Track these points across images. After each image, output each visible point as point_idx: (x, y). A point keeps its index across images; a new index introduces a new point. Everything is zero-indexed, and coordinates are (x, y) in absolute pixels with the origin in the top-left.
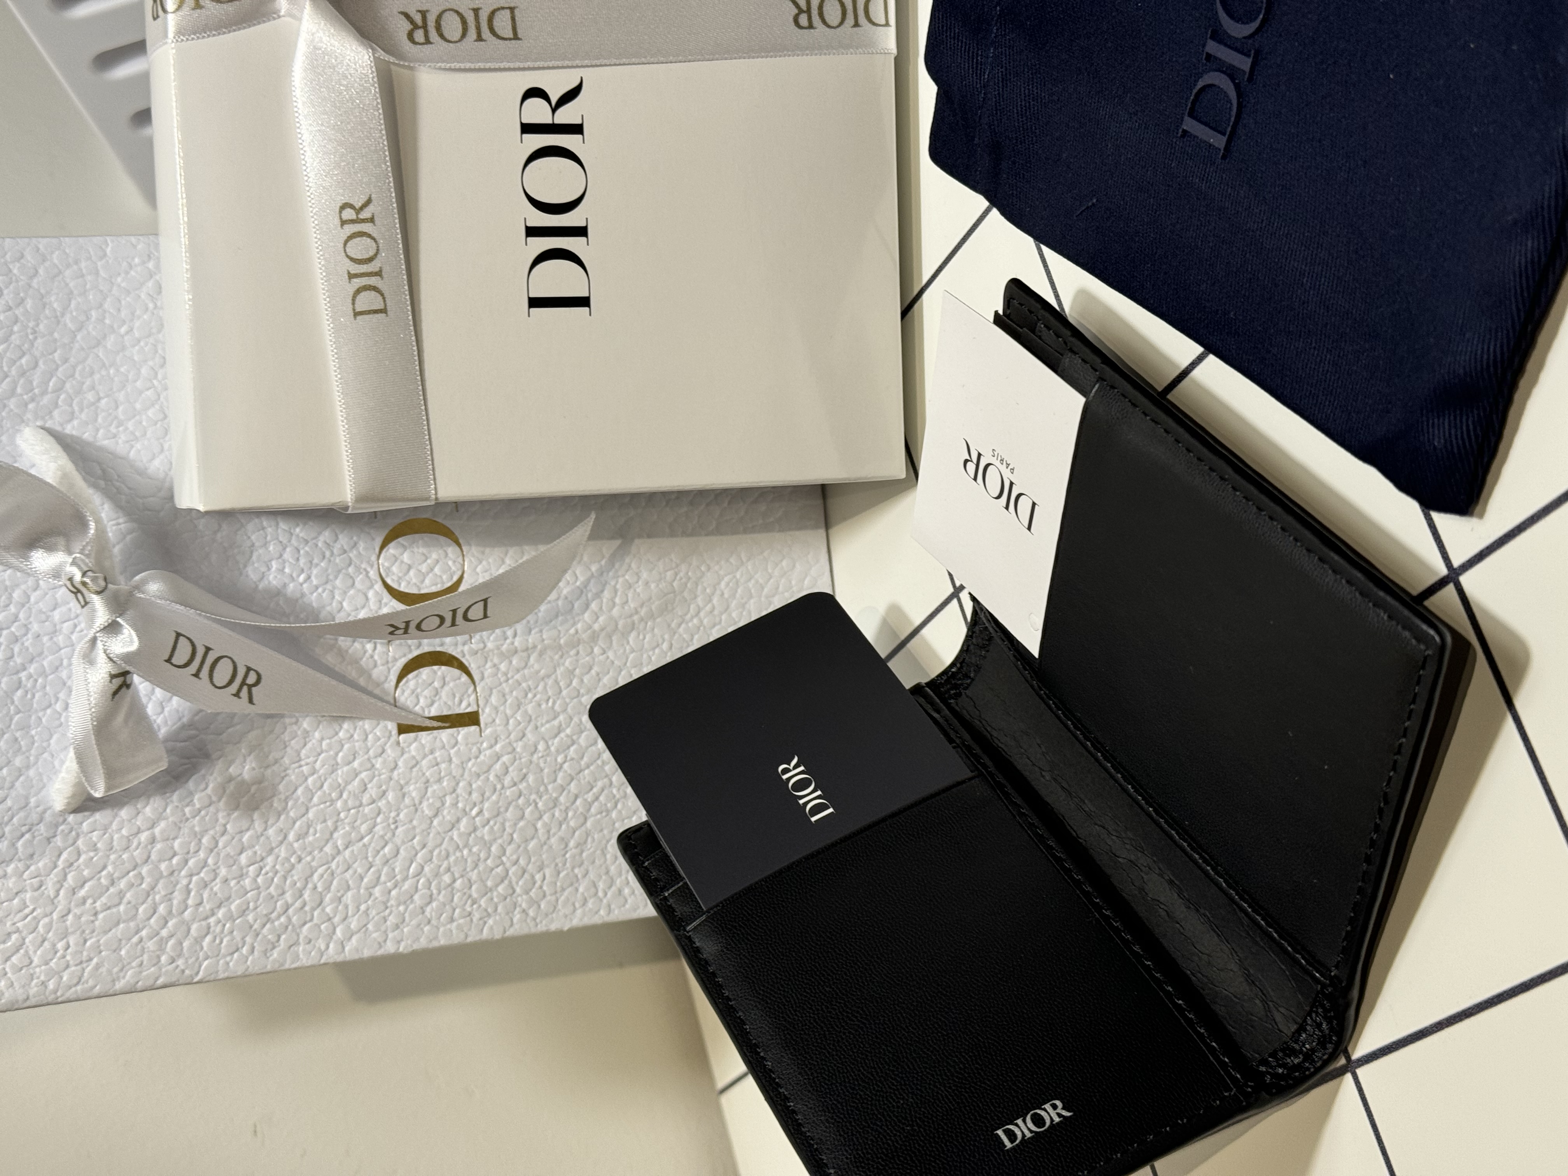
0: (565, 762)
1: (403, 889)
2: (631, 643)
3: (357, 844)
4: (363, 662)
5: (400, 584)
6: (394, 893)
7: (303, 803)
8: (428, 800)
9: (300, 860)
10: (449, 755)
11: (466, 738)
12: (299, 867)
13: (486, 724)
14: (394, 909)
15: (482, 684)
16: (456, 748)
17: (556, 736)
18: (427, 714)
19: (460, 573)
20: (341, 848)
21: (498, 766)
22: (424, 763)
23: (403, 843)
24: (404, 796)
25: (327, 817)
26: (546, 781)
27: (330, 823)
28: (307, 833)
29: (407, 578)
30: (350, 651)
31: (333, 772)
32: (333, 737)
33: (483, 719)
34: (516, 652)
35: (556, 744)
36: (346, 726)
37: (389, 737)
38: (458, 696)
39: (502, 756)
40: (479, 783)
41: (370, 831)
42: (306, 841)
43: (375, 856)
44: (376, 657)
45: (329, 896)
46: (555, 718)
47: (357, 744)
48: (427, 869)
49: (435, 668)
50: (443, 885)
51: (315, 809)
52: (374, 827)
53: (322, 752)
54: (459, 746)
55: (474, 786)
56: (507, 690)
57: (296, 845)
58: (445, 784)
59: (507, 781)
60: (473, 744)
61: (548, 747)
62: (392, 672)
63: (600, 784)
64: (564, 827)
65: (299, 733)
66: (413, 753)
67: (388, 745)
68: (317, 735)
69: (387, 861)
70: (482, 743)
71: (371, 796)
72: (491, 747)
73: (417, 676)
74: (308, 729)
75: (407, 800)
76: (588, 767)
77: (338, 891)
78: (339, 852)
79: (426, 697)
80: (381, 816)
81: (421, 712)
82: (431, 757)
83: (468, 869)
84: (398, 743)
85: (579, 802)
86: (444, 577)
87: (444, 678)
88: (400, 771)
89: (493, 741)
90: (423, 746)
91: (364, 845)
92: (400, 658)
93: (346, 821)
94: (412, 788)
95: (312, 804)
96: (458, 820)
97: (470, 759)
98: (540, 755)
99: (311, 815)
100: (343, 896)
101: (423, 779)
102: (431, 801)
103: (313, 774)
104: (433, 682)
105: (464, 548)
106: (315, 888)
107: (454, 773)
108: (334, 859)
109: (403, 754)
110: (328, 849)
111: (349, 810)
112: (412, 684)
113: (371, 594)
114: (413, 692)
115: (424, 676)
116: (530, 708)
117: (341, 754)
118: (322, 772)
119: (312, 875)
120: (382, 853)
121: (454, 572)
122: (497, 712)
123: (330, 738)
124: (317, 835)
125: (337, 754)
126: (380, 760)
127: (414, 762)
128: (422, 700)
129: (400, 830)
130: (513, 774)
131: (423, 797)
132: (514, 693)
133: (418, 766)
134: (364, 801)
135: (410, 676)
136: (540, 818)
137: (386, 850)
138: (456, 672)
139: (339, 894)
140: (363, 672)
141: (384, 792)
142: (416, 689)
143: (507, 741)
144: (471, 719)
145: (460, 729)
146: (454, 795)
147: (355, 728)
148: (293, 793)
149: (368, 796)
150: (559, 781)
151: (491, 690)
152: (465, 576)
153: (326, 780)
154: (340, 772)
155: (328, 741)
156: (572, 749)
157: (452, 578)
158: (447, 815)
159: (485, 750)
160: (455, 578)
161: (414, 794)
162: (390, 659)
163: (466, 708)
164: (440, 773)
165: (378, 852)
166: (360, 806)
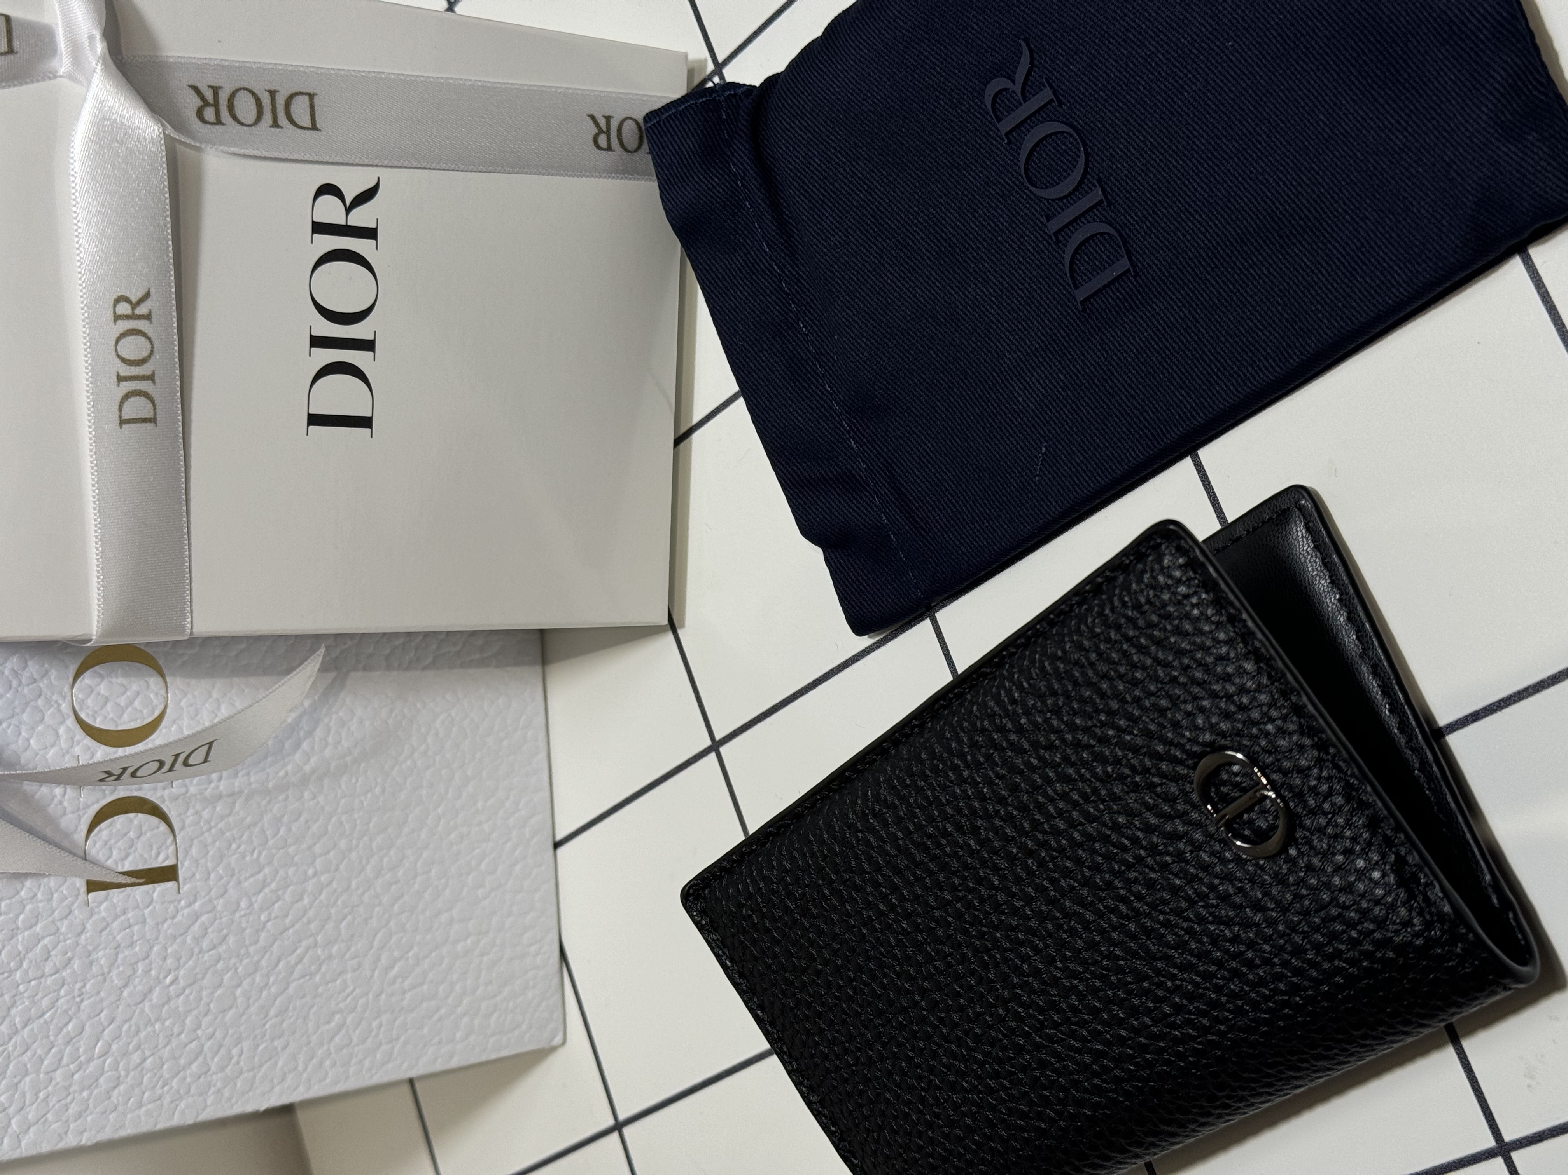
0: (267, 922)
1: (87, 1071)
2: (343, 787)
3: (37, 1021)
4: (51, 809)
5: (95, 719)
6: (76, 1076)
8: (118, 967)
10: (143, 915)
11: (162, 895)
13: (185, 880)
14: (76, 1095)
15: (183, 833)
16: (151, 908)
17: (260, 892)
18: (120, 869)
19: (161, 707)
20: (19, 1026)
21: (196, 927)
22: (115, 925)
23: (90, 1018)
24: (91, 963)
25: (5, 992)
26: (247, 943)
27: (7, 997)
29: (104, 712)
30: (37, 797)
31: (12, 938)
32: (15, 896)
33: (181, 874)
34: (220, 797)
35: (259, 901)
36: (28, 884)
37: (77, 896)
38: (155, 847)
39: (202, 915)
40: (175, 946)
41: (52, 1005)
43: (57, 1035)
44: (65, 804)
46: (260, 871)
47: (40, 905)
48: (114, 1047)
49: (131, 815)
50: (132, 1065)
52: (57, 1000)
54: (154, 904)
55: (169, 950)
58: (138, 948)
59: (205, 944)
60: (170, 903)
61: (251, 905)
62: (83, 821)
63: (304, 944)
64: (265, 993)
66: (103, 914)
67: (76, 905)
69: (71, 1040)
70: (180, 901)
71: (55, 964)
72: (190, 905)
73: (111, 825)
75: (94, 969)
76: (293, 925)
78: (16, 1032)
80: (66, 987)
81: (113, 866)
82: (123, 918)
83: (160, 1046)
84: (87, 903)
85: (280, 966)
86: (145, 711)
87: (141, 827)
88: (88, 934)
89: (192, 898)
90: (114, 906)
91: (46, 1022)
92: (93, 804)
93: (26, 995)
94: (100, 954)
96: (151, 990)
97: (166, 920)
98: (242, 913)
100: (19, 1083)
101: (114, 944)
102: (121, 969)
104: (129, 832)
105: (168, 679)
107: (148, 937)
108: (11, 1039)
109: (92, 915)
111: (30, 982)
112: (105, 833)
113: (62, 730)
114: (106, 843)
115: (118, 826)
116: (233, 861)
117: (22, 917)
120: (65, 1030)
121: (156, 706)
122: (198, 865)
123: (10, 897)
125: (17, 916)
126: (66, 922)
127: (105, 924)
128: (115, 853)
129: (86, 1003)
130: (212, 936)
131: (112, 964)
132: (217, 844)
133: (109, 929)
134: (47, 970)
135: (103, 825)
136: (240, 985)
137: (70, 1027)
138: (155, 820)
139: (16, 1080)
140: (52, 821)
141: (70, 960)
142: (109, 840)
143: (208, 897)
144: (168, 874)
145: (157, 885)
146: (147, 961)
147: (40, 885)
149: (52, 964)
150: (261, 942)
151: (192, 840)
152: (168, 710)
153: (4, 947)
154: (20, 937)
156: (276, 905)
157: (153, 712)
158: (139, 985)
159: (183, 908)
160: (157, 713)
161: (102, 962)
162: (81, 806)
163: (164, 861)
164: (133, 937)
165: (61, 1029)
166: (41, 977)
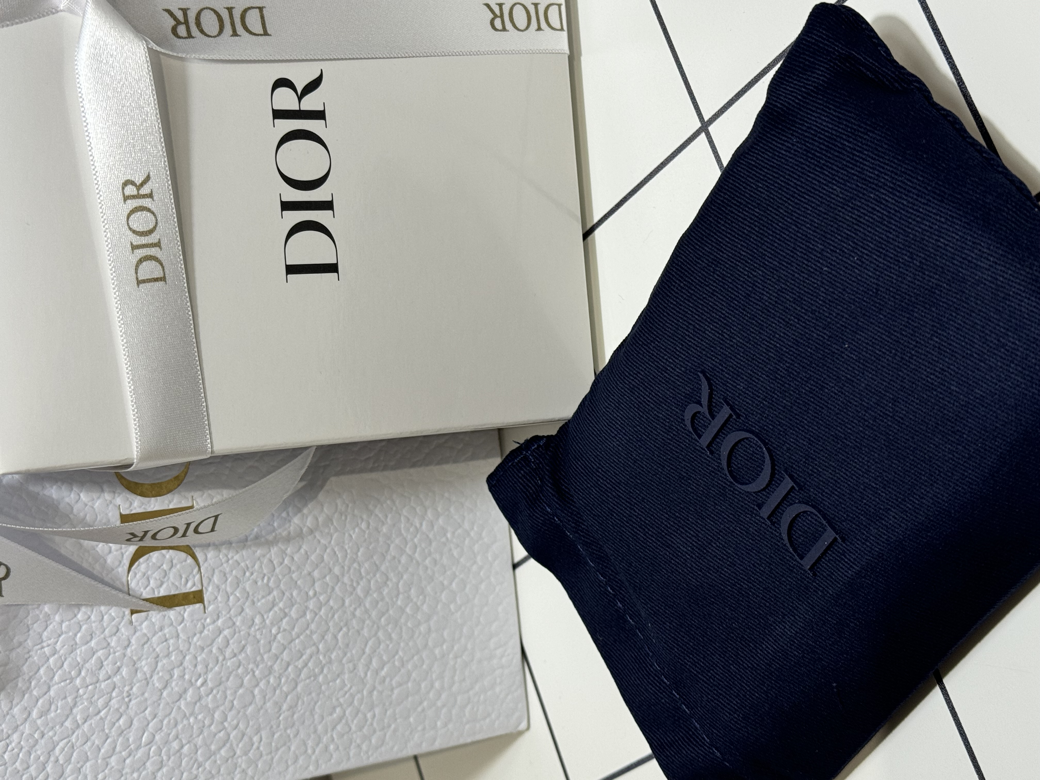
0: (278, 634)
1: (136, 757)
3: (95, 718)
6: (128, 761)
7: (45, 681)
8: (158, 673)
9: (43, 735)
10: (177, 631)
11: (192, 614)
12: (42, 742)
13: (209, 602)
15: (206, 565)
16: (183, 625)
17: (271, 610)
20: (80, 722)
21: (220, 639)
22: (155, 639)
23: (136, 714)
24: (136, 671)
25: (68, 695)
26: (262, 651)
27: (69, 699)
28: (49, 710)
31: (72, 652)
32: (72, 619)
33: (207, 597)
35: (270, 617)
36: (83, 609)
37: (123, 618)
38: (184, 576)
39: (223, 630)
40: (204, 655)
41: (107, 704)
42: (49, 717)
43: (111, 729)
45: (70, 767)
46: (269, 594)
47: (93, 625)
48: (157, 737)
49: (163, 552)
50: (172, 752)
51: (56, 687)
52: (110, 701)
53: (62, 633)
54: (185, 622)
55: (199, 659)
56: (228, 570)
57: (39, 722)
58: (173, 658)
59: (228, 653)
60: (198, 620)
61: (264, 620)
62: (125, 557)
63: (308, 651)
64: (278, 692)
65: (41, 616)
66: (145, 631)
67: (122, 624)
68: (57, 618)
69: (122, 732)
70: (205, 619)
71: (107, 672)
72: (214, 622)
73: (148, 559)
74: (49, 613)
75: (139, 675)
76: (298, 637)
77: (78, 763)
78: (78, 726)
79: (156, 579)
80: (116, 690)
82: (160, 634)
83: (194, 736)
84: (131, 622)
85: (290, 669)
87: (172, 561)
88: (133, 648)
89: (215, 617)
90: (153, 624)
91: (101, 718)
93: (85, 697)
94: (143, 663)
95: (54, 682)
96: (185, 691)
97: (195, 634)
98: (257, 627)
99: (52, 693)
100: (82, 767)
101: (154, 655)
102: (161, 674)
103: (54, 654)
104: (162, 565)
106: (57, 761)
107: (181, 648)
108: (73, 733)
109: (135, 632)
110: (68, 724)
111: (87, 686)
112: (143, 567)
114: (144, 574)
115: (154, 560)
116: (248, 586)
117: (79, 635)
118: (62, 652)
119: (54, 748)
120: (117, 724)
122: (219, 590)
123: (69, 620)
124: (59, 711)
125: (76, 635)
126: (115, 638)
127: (146, 638)
128: (152, 582)
129: (133, 702)
130: (233, 646)
131: (153, 671)
132: (234, 572)
133: (149, 643)
134: (101, 677)
135: (141, 560)
136: (257, 685)
137: (121, 721)
138: (183, 555)
139: (79, 766)
140: (99, 558)
141: (119, 668)
142: (147, 571)
143: (228, 616)
144: (196, 597)
145: (186, 607)
146: (181, 668)
147: (92, 611)
148: (36, 673)
149: (104, 672)
150: (273, 651)
151: (214, 570)
153: (66, 659)
154: (78, 651)
155: (67, 623)
156: (285, 621)
158: (175, 686)
159: (208, 625)
161: (145, 669)
163: (192, 588)
164: (168, 649)
165: (114, 724)
166: (97, 682)
